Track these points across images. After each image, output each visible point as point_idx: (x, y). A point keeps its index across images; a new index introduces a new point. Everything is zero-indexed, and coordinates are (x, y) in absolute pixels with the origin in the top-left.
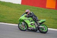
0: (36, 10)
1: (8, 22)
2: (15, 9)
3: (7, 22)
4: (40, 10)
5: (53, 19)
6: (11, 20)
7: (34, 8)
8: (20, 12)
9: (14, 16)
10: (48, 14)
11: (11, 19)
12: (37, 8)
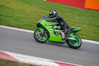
0: (70, 10)
1: (24, 27)
2: (36, 7)
3: (22, 27)
4: (76, 11)
5: (94, 25)
6: (29, 25)
7: (66, 8)
8: (43, 13)
9: (34, 18)
10: (87, 18)
11: (30, 23)
12: (70, 7)
